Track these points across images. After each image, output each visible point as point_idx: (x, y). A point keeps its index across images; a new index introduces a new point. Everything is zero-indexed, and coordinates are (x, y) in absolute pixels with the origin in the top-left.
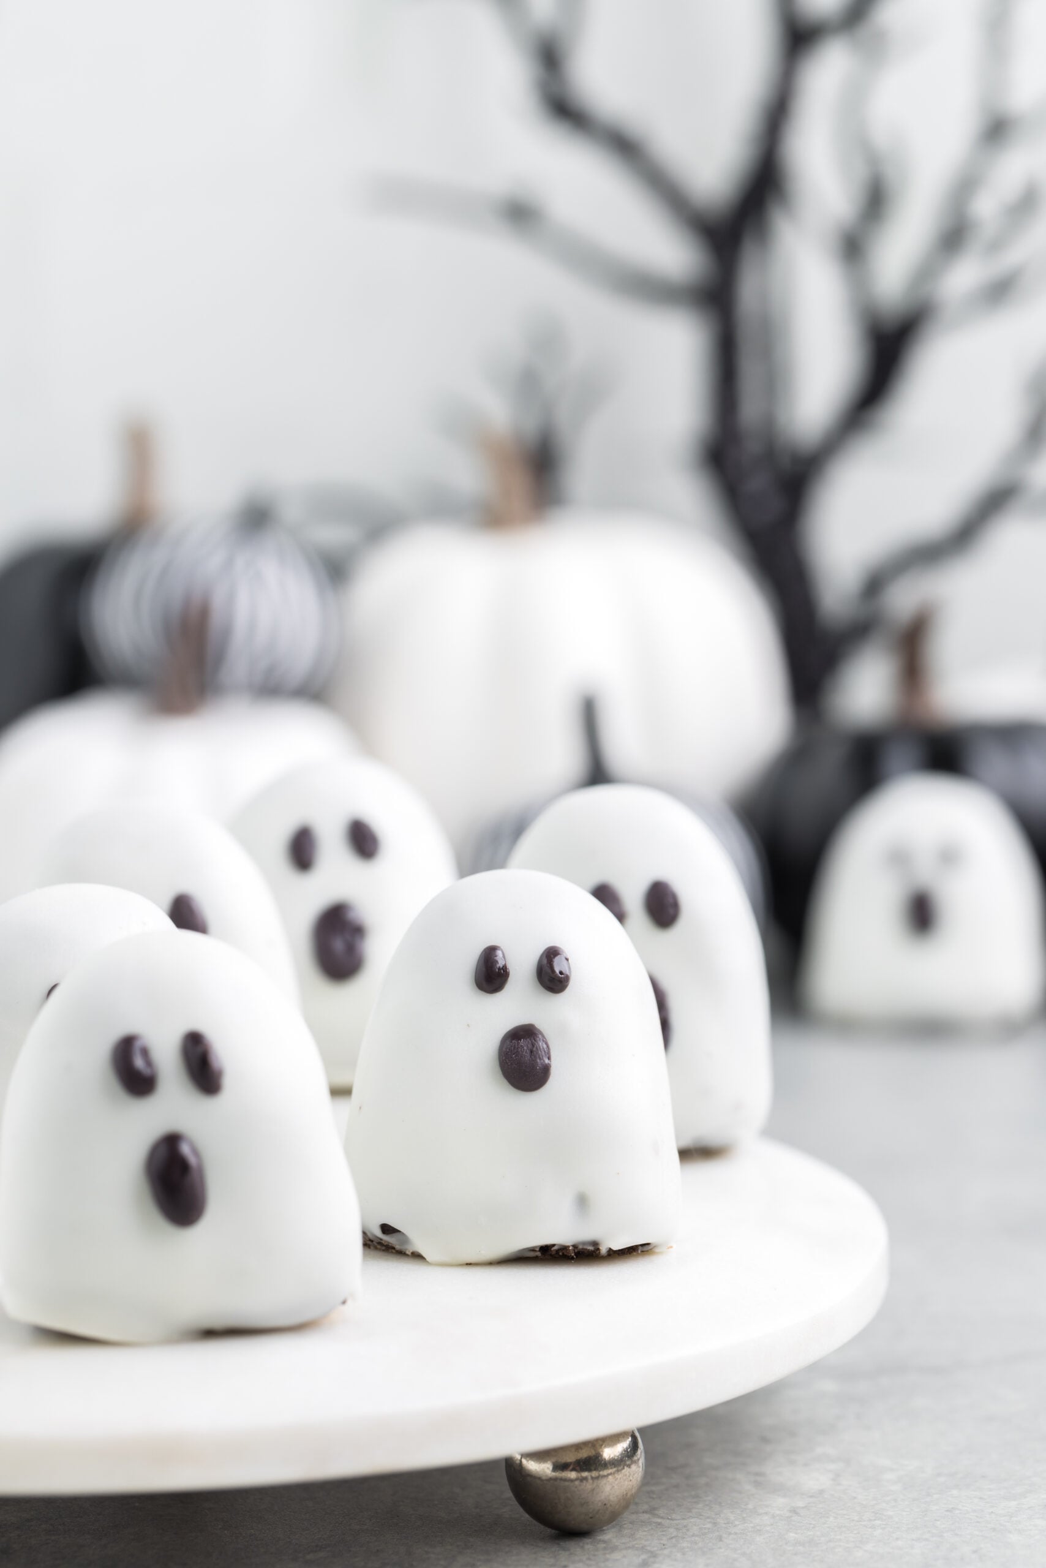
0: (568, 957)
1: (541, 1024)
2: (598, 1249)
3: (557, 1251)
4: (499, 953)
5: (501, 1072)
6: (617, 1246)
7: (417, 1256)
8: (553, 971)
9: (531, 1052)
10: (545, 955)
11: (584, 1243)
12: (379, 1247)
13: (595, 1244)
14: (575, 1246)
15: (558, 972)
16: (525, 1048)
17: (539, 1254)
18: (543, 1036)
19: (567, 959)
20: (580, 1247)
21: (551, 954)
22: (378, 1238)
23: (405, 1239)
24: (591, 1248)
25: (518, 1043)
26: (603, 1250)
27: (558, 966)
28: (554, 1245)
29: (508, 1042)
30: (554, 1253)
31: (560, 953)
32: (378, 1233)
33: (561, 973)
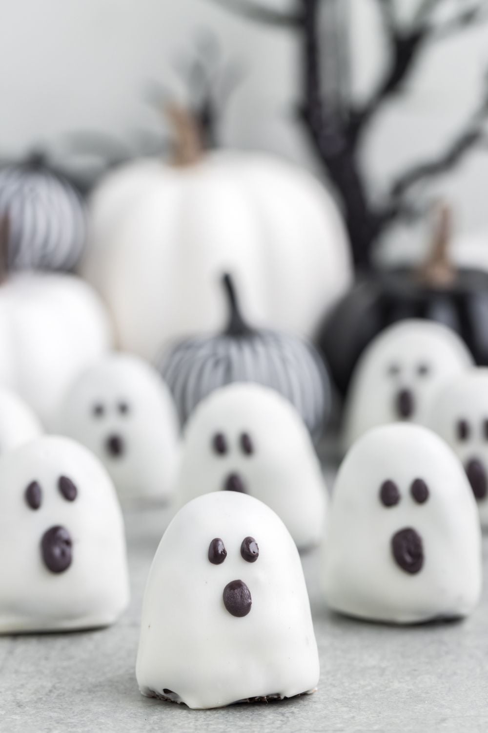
0: (257, 542)
1: (244, 580)
2: (280, 697)
3: (258, 699)
4: (220, 543)
5: (225, 607)
6: (289, 695)
7: (183, 706)
8: (250, 552)
9: (241, 596)
10: (245, 543)
11: (272, 695)
12: (162, 699)
13: (278, 695)
14: (267, 696)
15: (252, 552)
16: (238, 594)
17: (248, 701)
18: (246, 587)
19: (256, 544)
20: (270, 697)
21: (248, 541)
22: (161, 695)
23: (176, 696)
24: (276, 697)
25: (234, 592)
26: (282, 697)
27: (252, 548)
28: (256, 697)
29: (228, 590)
30: (256, 700)
31: (252, 540)
32: (162, 693)
33: (254, 552)
